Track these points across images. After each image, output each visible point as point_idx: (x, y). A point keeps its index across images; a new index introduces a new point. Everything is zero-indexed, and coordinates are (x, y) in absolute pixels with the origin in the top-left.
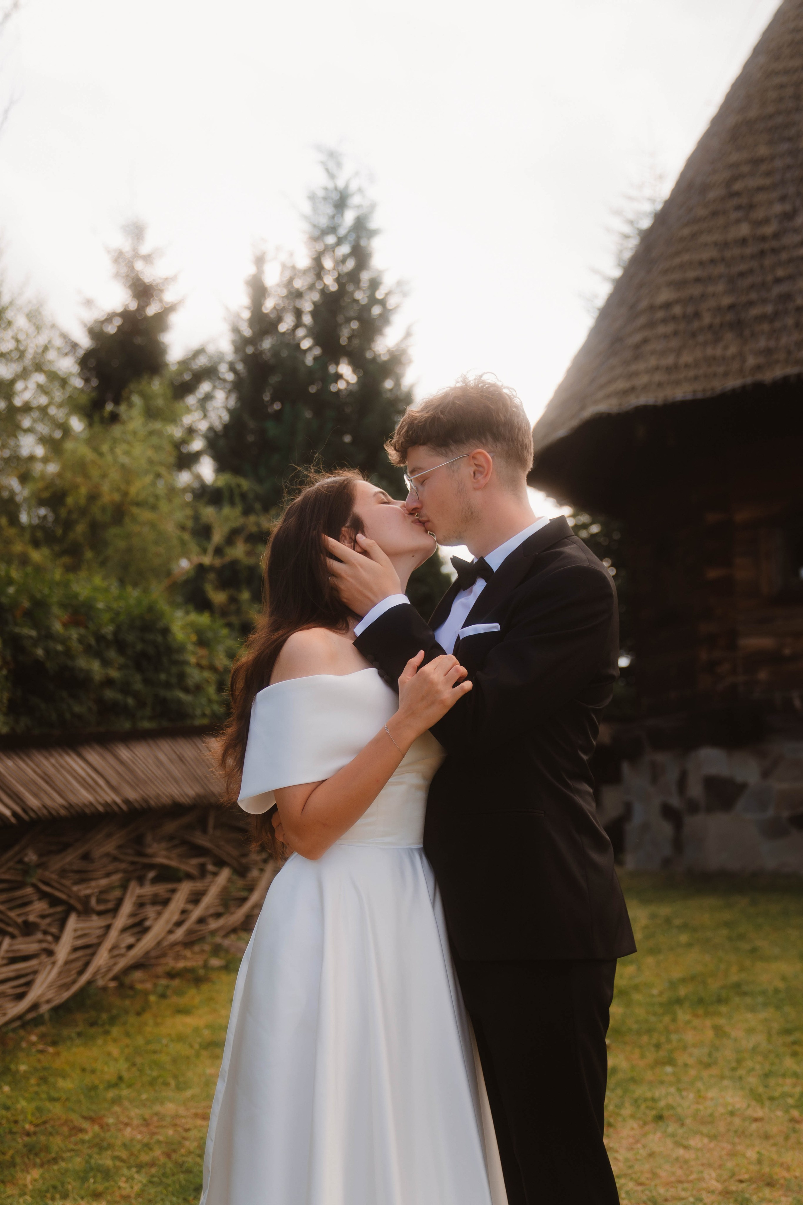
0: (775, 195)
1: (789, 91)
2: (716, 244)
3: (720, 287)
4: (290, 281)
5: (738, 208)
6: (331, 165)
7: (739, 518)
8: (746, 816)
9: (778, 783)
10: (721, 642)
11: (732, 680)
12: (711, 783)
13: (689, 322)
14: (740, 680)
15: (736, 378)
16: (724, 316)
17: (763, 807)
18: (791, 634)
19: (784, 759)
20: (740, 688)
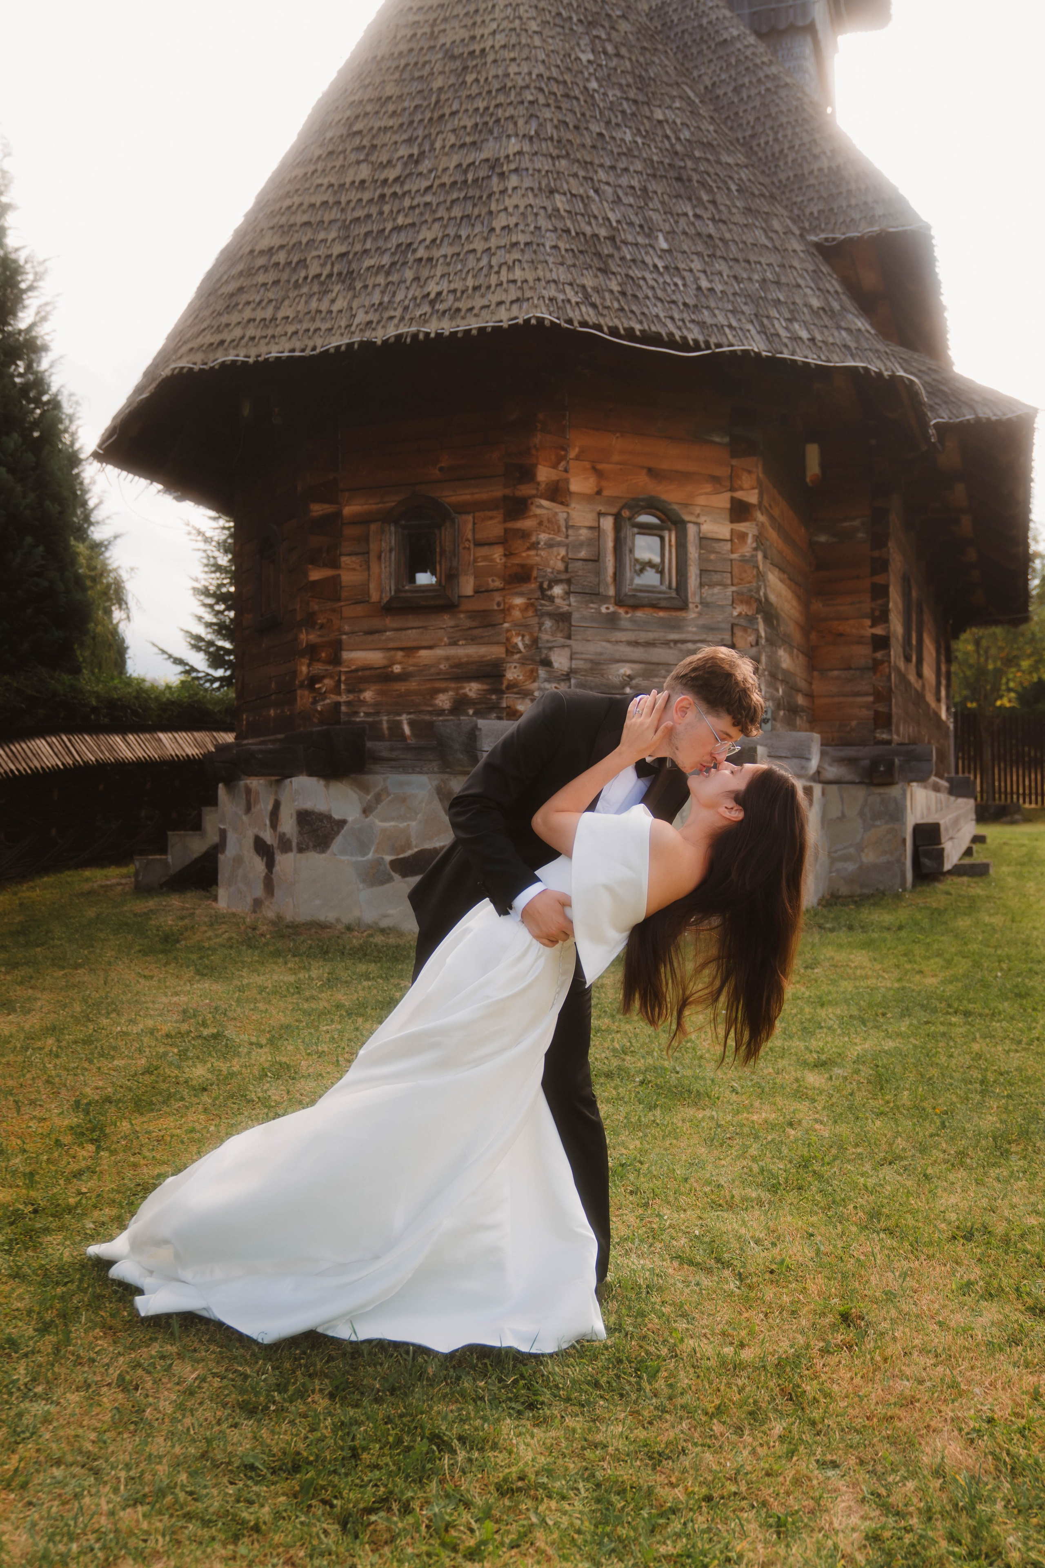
0: (402, 136)
1: (425, 30)
2: (331, 186)
3: (333, 234)
5: (360, 149)
7: (348, 510)
8: (344, 858)
9: (382, 821)
10: (323, 655)
11: (335, 698)
12: (304, 818)
13: (294, 270)
14: (344, 698)
15: (342, 335)
16: (333, 265)
17: (363, 848)
18: (402, 649)
19: (389, 794)
20: (343, 709)
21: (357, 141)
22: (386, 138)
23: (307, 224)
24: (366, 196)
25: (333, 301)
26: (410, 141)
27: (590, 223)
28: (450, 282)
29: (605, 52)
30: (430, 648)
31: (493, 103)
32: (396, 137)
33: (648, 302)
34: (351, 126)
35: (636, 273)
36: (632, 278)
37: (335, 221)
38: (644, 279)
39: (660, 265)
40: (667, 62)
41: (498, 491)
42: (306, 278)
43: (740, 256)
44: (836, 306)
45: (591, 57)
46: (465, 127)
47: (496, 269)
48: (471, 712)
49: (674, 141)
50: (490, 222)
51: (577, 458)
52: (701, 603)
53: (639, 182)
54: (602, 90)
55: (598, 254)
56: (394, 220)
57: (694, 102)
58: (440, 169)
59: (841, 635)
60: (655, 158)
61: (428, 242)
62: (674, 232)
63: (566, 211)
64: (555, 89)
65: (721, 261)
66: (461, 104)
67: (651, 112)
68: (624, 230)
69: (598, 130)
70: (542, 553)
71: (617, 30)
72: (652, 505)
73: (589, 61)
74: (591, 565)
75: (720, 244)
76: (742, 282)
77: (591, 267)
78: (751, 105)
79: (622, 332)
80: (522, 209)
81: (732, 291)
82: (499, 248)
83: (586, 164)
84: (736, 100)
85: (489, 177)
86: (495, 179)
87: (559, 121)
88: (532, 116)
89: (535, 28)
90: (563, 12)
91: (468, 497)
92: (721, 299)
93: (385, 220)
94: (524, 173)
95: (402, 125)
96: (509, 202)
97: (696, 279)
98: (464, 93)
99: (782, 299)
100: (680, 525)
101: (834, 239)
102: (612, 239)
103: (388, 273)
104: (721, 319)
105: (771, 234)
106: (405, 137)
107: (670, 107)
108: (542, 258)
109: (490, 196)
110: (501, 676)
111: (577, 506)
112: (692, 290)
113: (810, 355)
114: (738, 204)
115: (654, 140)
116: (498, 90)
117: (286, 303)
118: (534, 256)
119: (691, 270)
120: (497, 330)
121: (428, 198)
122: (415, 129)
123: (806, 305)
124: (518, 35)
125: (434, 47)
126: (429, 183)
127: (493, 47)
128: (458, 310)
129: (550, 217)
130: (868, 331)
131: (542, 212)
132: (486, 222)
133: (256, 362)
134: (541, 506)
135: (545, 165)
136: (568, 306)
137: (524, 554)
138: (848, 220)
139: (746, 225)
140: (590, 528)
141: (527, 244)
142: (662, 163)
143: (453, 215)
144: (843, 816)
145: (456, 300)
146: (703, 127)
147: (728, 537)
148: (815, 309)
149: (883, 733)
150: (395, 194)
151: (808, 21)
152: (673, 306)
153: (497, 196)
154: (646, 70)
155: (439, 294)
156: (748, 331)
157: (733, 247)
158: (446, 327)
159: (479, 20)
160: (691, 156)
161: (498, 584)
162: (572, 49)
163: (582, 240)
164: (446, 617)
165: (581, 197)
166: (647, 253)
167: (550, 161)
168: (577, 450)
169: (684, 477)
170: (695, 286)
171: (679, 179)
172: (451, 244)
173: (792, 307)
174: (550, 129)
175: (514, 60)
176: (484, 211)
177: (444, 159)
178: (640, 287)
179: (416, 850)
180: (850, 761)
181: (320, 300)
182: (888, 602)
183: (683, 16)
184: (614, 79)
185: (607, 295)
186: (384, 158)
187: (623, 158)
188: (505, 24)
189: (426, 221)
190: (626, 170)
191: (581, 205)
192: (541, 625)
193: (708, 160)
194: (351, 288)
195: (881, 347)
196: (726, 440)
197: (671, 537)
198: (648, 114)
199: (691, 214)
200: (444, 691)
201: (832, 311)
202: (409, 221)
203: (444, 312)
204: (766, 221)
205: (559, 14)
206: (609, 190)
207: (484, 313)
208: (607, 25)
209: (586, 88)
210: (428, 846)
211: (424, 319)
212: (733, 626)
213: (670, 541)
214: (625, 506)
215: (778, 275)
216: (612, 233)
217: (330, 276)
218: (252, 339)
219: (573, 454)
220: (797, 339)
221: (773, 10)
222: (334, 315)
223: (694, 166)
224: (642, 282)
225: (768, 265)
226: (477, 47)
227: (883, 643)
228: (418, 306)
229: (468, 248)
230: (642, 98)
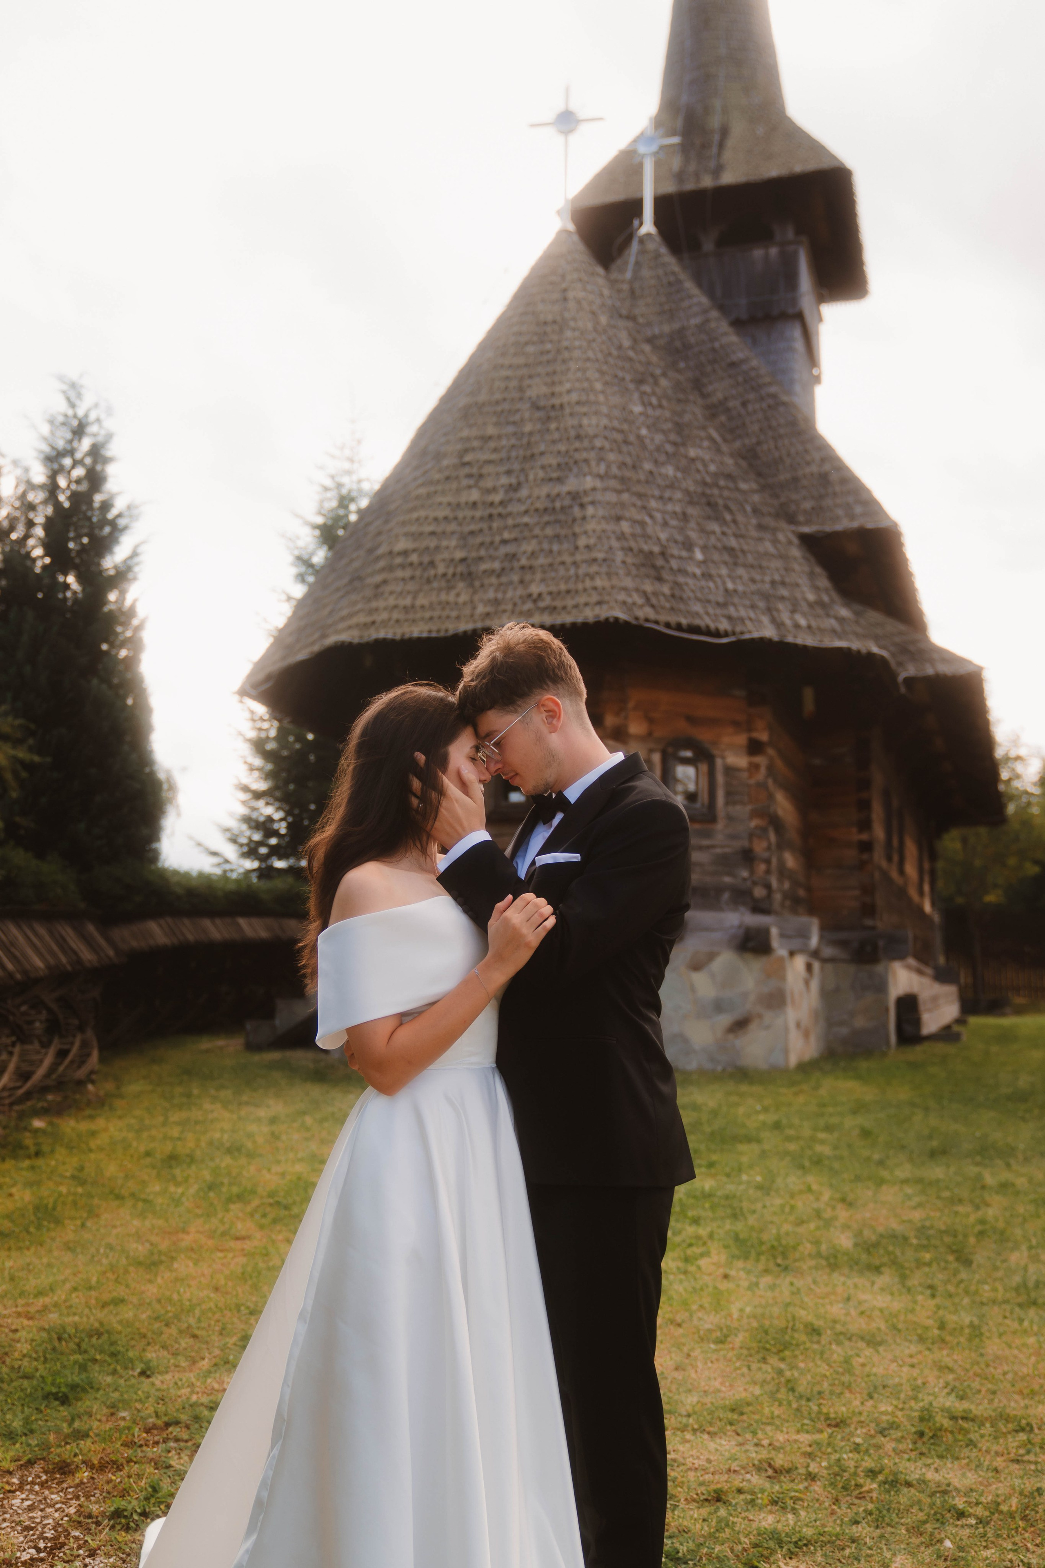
0: (502, 469)
1: (514, 383)
2: (449, 504)
3: (453, 543)
4: (24, 495)
5: (469, 476)
6: (72, 395)
13: (425, 570)
16: (455, 567)
21: (467, 470)
22: (490, 469)
23: (433, 533)
24: (478, 514)
25: (458, 595)
26: (509, 472)
27: (646, 543)
28: (547, 586)
29: (651, 404)
31: (572, 447)
32: (497, 469)
33: (691, 602)
35: (681, 579)
36: (678, 584)
37: (455, 532)
38: (686, 584)
39: (697, 573)
40: (696, 410)
42: (435, 576)
43: (754, 564)
44: (826, 598)
45: (640, 409)
46: (551, 465)
47: (581, 578)
49: (703, 474)
50: (574, 541)
51: (633, 709)
52: (726, 817)
53: (680, 508)
54: (650, 436)
55: (654, 566)
56: (501, 534)
57: (718, 442)
58: (533, 497)
59: (833, 840)
60: (690, 488)
61: (527, 554)
62: (706, 546)
63: (629, 534)
64: (616, 437)
65: (741, 568)
66: (547, 447)
67: (686, 451)
68: (670, 547)
69: (648, 468)
72: (689, 743)
73: (639, 413)
75: (740, 555)
76: (756, 583)
77: (649, 576)
78: (755, 417)
79: (673, 625)
80: (597, 533)
81: (750, 590)
82: (582, 561)
83: (640, 496)
85: (571, 507)
86: (577, 508)
87: (620, 462)
88: (601, 459)
89: (599, 388)
92: (741, 598)
93: (493, 535)
94: (598, 505)
95: (502, 459)
96: (588, 527)
97: (724, 583)
98: (548, 438)
99: (785, 595)
100: (709, 758)
102: (663, 554)
103: (499, 576)
104: (743, 613)
105: (776, 545)
106: (505, 469)
107: (699, 447)
108: (614, 570)
109: (573, 521)
111: (634, 745)
112: (720, 591)
113: (807, 638)
115: (689, 474)
116: (574, 438)
117: (421, 594)
118: (608, 569)
119: (719, 576)
120: (585, 625)
121: (526, 519)
122: (512, 463)
123: (803, 600)
124: (587, 394)
125: (522, 398)
126: (524, 508)
127: (568, 402)
128: (555, 608)
129: (618, 539)
130: (849, 618)
131: (613, 534)
132: (571, 541)
133: (402, 639)
135: (612, 497)
136: (635, 608)
138: (834, 516)
139: (758, 539)
141: (602, 560)
142: (696, 492)
143: (545, 534)
144: (837, 988)
145: (553, 599)
146: (724, 462)
147: (745, 767)
148: (811, 602)
149: (868, 920)
150: (500, 514)
151: (797, 310)
152: (708, 604)
153: (578, 521)
154: (681, 418)
155: (540, 595)
156: (763, 621)
157: (749, 556)
159: (556, 379)
160: (717, 485)
162: (627, 403)
163: (641, 555)
165: (639, 522)
166: (688, 564)
167: (615, 495)
168: (633, 702)
169: (712, 722)
170: (723, 588)
171: (709, 504)
172: (545, 557)
173: (793, 601)
174: (615, 470)
175: (584, 414)
176: (570, 532)
177: (536, 489)
178: (683, 590)
180: (842, 944)
181: (448, 594)
182: (870, 813)
183: (699, 340)
184: (658, 426)
185: (662, 598)
186: (489, 485)
187: (667, 489)
188: (577, 385)
189: (525, 537)
190: (670, 499)
191: (639, 528)
193: (729, 488)
194: (471, 586)
195: (859, 629)
196: (744, 693)
197: (703, 767)
198: (684, 453)
199: (717, 531)
201: (823, 603)
202: (513, 536)
203: (545, 609)
204: (772, 535)
205: (616, 374)
206: (658, 516)
207: (574, 611)
209: (638, 435)
212: (750, 834)
213: (702, 770)
214: (669, 744)
215: (783, 577)
216: (662, 549)
217: (454, 575)
218: (397, 621)
219: (629, 706)
220: (797, 626)
221: (767, 300)
222: (460, 606)
223: (719, 493)
224: (685, 587)
225: (775, 569)
226: (556, 401)
227: (866, 847)
228: (524, 603)
229: (559, 559)
230: (679, 440)
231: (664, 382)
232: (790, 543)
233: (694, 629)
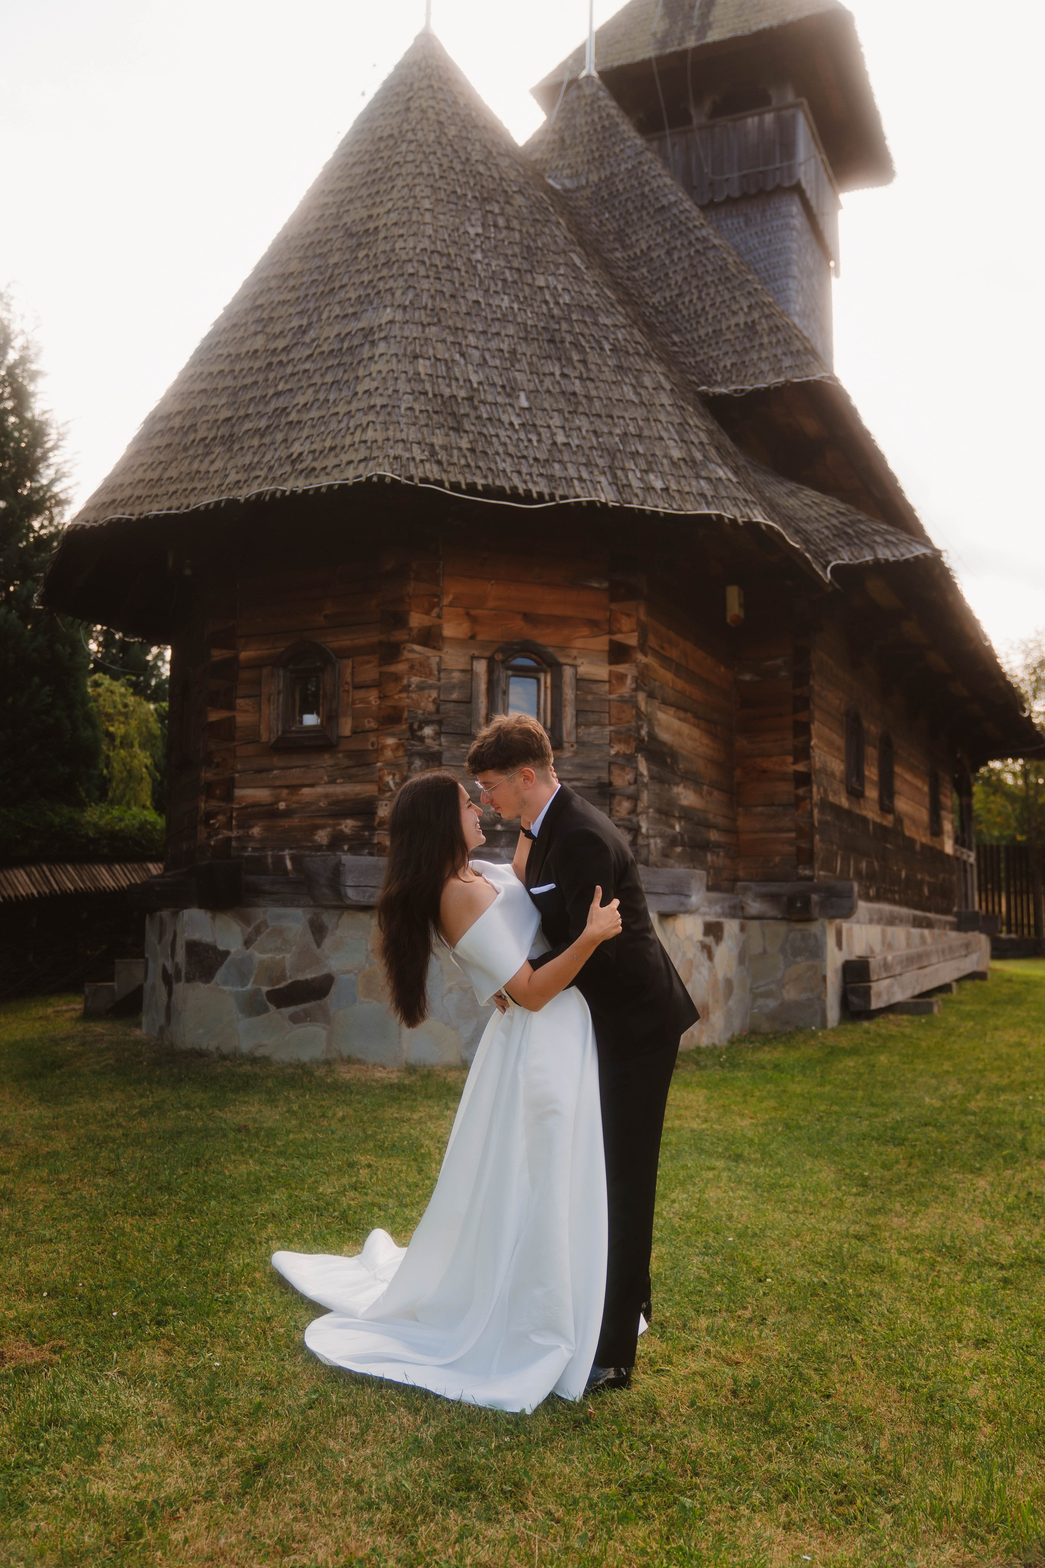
1: (331, 211)
2: (228, 356)
3: (223, 401)
5: (259, 321)
7: (244, 655)
8: (225, 988)
9: (261, 953)
10: (218, 792)
11: (226, 833)
12: (193, 947)
13: (185, 434)
14: (234, 834)
15: (213, 493)
16: (218, 428)
17: (243, 978)
18: (287, 787)
19: (267, 927)
20: (234, 843)
21: (258, 314)
22: (282, 311)
23: (204, 391)
24: (257, 365)
25: (212, 462)
26: (301, 313)
27: (449, 386)
28: (312, 443)
29: (496, 226)
30: (312, 786)
31: (378, 276)
32: (292, 310)
33: (497, 458)
34: (256, 300)
35: (489, 430)
36: (485, 436)
37: (227, 388)
38: (497, 436)
39: (516, 422)
40: (557, 233)
41: (373, 637)
42: (193, 441)
43: (603, 412)
44: (699, 456)
45: (480, 230)
46: (350, 299)
47: (352, 430)
48: (346, 847)
49: (552, 305)
50: (355, 388)
51: (451, 605)
52: (577, 742)
53: (509, 345)
54: (486, 261)
55: (453, 414)
56: (276, 386)
57: (579, 268)
58: (322, 339)
59: (765, 771)
60: (530, 322)
61: (299, 407)
62: (538, 391)
63: (427, 374)
64: (438, 262)
65: (583, 417)
66: (350, 278)
67: (534, 279)
68: (485, 391)
69: (475, 298)
70: (413, 695)
71: (511, 205)
72: (527, 648)
73: (477, 235)
74: (462, 707)
75: (584, 401)
76: (601, 436)
77: (443, 426)
78: (680, 266)
79: (464, 487)
80: (384, 374)
81: (589, 445)
82: (358, 410)
83: (456, 330)
84: (667, 262)
85: (362, 345)
86: (367, 347)
87: (436, 291)
88: (410, 287)
89: (428, 206)
90: (459, 190)
91: (348, 642)
92: (575, 453)
93: (268, 387)
94: (392, 341)
95: (298, 298)
96: (374, 368)
97: (553, 435)
98: (353, 269)
99: (641, 451)
100: (555, 668)
101: (742, 391)
102: (470, 399)
103: (262, 436)
104: (572, 472)
105: (639, 390)
106: (299, 309)
107: (553, 274)
108: (395, 419)
109: (359, 362)
110: (374, 813)
111: (450, 651)
112: (545, 447)
113: (661, 503)
114: (610, 363)
115: (531, 305)
116: (383, 264)
117: (174, 465)
118: (387, 418)
119: (549, 427)
120: (343, 487)
121: (307, 366)
122: (308, 302)
123: (665, 456)
124: (410, 213)
125: (337, 226)
126: (309, 352)
127: (385, 225)
128: (314, 469)
129: (409, 381)
130: (729, 480)
131: (403, 375)
132: (352, 387)
133: (138, 519)
134: (413, 651)
135: (416, 331)
136: (412, 464)
137: (396, 697)
138: (757, 371)
139: (614, 383)
140: (463, 671)
141: (383, 406)
142: (536, 326)
143: (326, 380)
144: (765, 952)
145: (314, 459)
146: (585, 292)
147: (606, 677)
148: (675, 459)
149: (805, 869)
150: (281, 362)
151: (794, 182)
152: (523, 461)
153: (365, 362)
154: (535, 241)
155: (301, 454)
156: (599, 482)
157: (597, 403)
158: (300, 485)
159: (378, 200)
160: (569, 320)
161: (373, 725)
162: (462, 223)
163: (439, 401)
164: (327, 756)
165: (446, 361)
166: (504, 412)
167: (420, 329)
168: (451, 597)
169: (561, 621)
170: (550, 442)
171: (551, 341)
172: (319, 408)
173: (650, 459)
174: (425, 299)
175: (401, 236)
176: (352, 376)
177: (328, 328)
178: (491, 443)
179: (290, 981)
180: (772, 898)
181: (201, 461)
182: (810, 739)
183: (628, 186)
184: (500, 250)
185: (455, 452)
186: (277, 330)
187: (497, 323)
189: (302, 387)
190: (498, 334)
191: (444, 368)
192: (410, 764)
193: (585, 322)
194: (230, 449)
195: (742, 494)
196: (606, 585)
197: (546, 679)
198: (530, 281)
199: (557, 373)
200: (323, 827)
201: (694, 461)
202: (289, 386)
203: (302, 471)
204: (636, 378)
205: (455, 192)
206: (475, 353)
207: (336, 471)
208: (502, 200)
209: (469, 259)
210: (301, 977)
211: (284, 478)
212: (611, 764)
213: (545, 683)
214: (500, 650)
215: (641, 428)
216: (471, 393)
217: (214, 439)
218: (139, 498)
219: (446, 601)
220: (649, 489)
221: (761, 172)
222: (210, 475)
223: (569, 329)
224: (494, 439)
225: (631, 419)
226: (371, 225)
227: (804, 780)
228: (281, 465)
229: (332, 411)
230: (526, 266)
231: (519, 200)
232: (659, 387)
233: (488, 491)
